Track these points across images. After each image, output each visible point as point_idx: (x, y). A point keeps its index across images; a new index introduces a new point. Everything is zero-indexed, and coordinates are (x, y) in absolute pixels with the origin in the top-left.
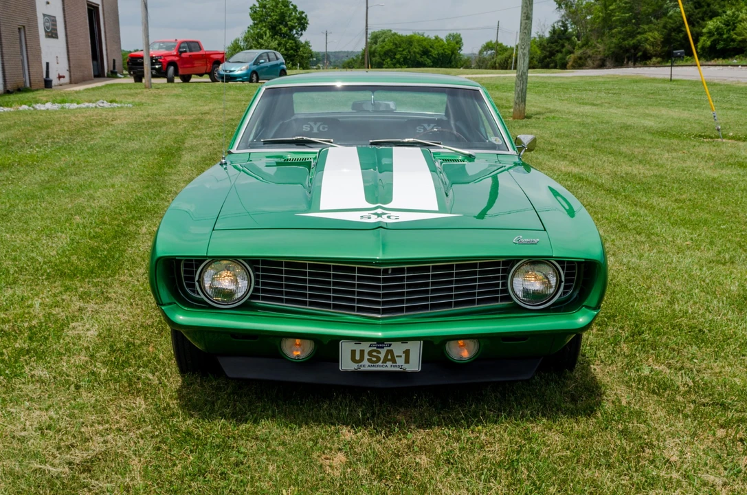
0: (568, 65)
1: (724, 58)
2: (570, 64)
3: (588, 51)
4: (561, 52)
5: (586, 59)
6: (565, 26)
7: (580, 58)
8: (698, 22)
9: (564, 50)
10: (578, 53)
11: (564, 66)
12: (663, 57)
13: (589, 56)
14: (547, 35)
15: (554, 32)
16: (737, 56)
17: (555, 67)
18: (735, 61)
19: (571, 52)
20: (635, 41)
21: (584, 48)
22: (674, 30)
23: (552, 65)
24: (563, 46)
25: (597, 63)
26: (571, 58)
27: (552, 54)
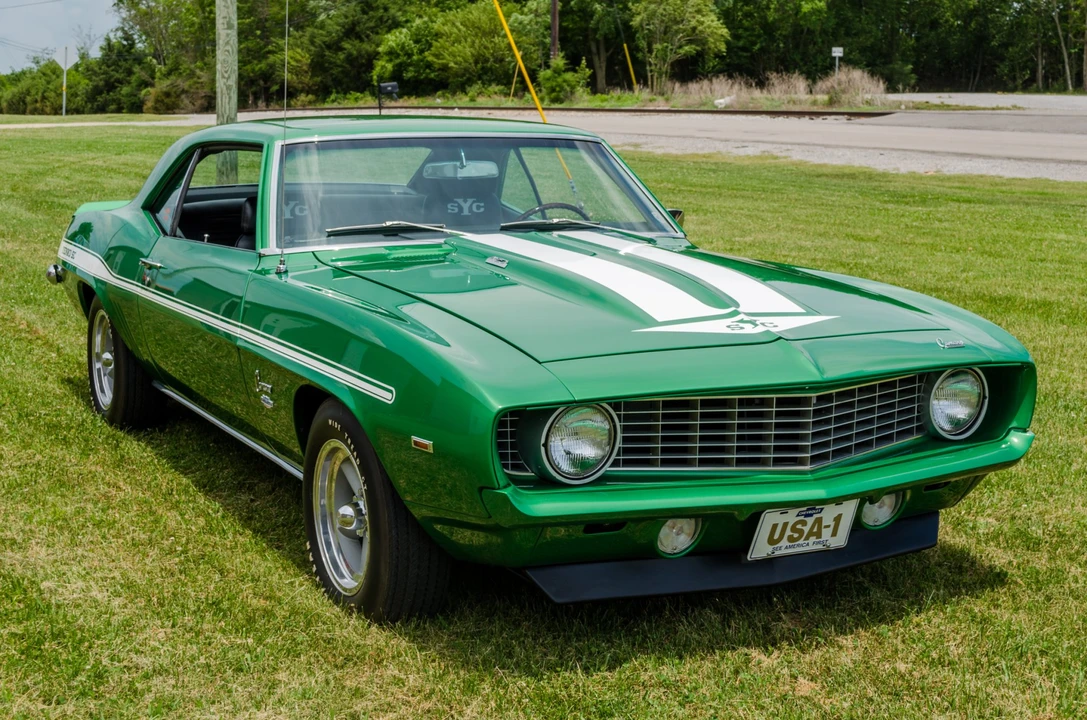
0: (145, 107)
1: (418, 95)
2: (149, 104)
3: (179, 81)
4: (129, 83)
5: (178, 96)
6: (128, 37)
7: (167, 94)
8: (368, 36)
9: (133, 79)
10: (162, 85)
11: (137, 108)
12: (315, 93)
13: (184, 91)
14: (96, 54)
15: (109, 47)
16: (440, 93)
17: (119, 110)
18: (439, 101)
19: (146, 84)
20: (263, 65)
21: (173, 78)
22: (329, 47)
23: (113, 107)
24: (130, 72)
25: (199, 103)
26: (150, 94)
27: (111, 86)
